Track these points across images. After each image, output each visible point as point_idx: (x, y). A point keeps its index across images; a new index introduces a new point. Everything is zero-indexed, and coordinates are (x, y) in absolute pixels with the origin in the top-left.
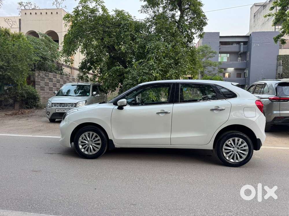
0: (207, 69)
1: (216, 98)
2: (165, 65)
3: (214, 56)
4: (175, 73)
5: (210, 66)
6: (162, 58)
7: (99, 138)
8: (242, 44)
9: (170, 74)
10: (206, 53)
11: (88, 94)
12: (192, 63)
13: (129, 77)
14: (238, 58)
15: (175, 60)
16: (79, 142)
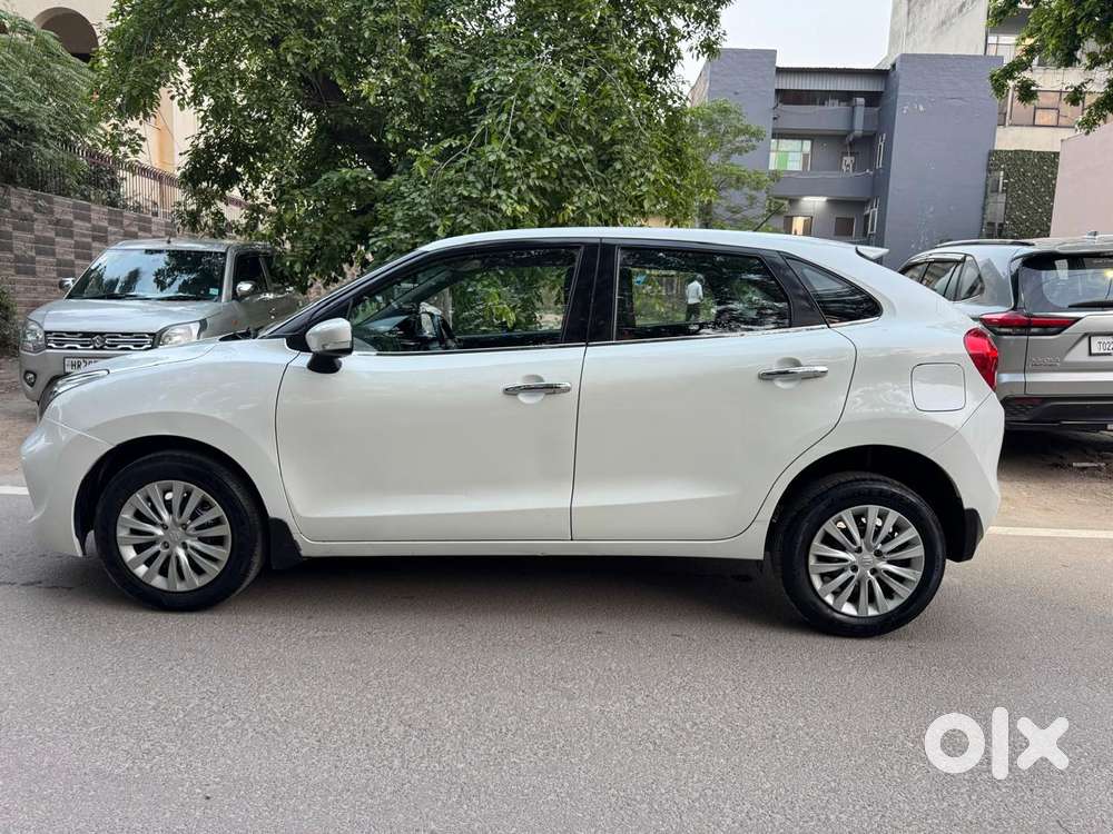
0: (725, 198)
1: (787, 321)
2: (555, 166)
3: (754, 148)
4: (597, 205)
5: (738, 189)
6: (543, 135)
7: (218, 511)
8: (861, 101)
9: (578, 208)
10: (723, 135)
11: (214, 291)
12: (670, 165)
13: (396, 218)
14: (845, 158)
15: (601, 147)
16: (122, 533)
